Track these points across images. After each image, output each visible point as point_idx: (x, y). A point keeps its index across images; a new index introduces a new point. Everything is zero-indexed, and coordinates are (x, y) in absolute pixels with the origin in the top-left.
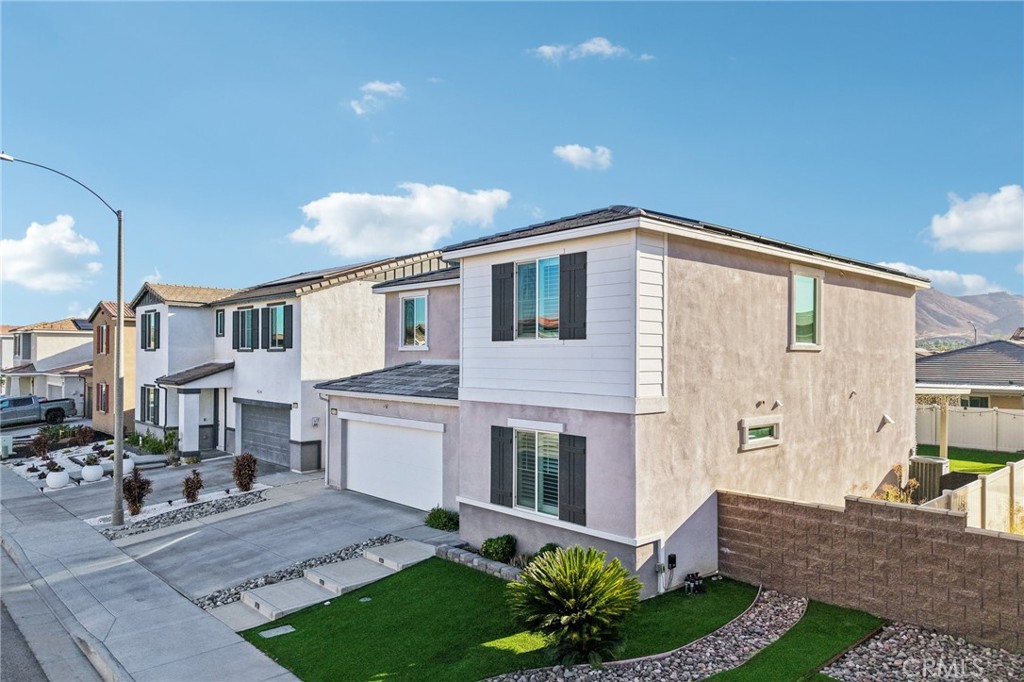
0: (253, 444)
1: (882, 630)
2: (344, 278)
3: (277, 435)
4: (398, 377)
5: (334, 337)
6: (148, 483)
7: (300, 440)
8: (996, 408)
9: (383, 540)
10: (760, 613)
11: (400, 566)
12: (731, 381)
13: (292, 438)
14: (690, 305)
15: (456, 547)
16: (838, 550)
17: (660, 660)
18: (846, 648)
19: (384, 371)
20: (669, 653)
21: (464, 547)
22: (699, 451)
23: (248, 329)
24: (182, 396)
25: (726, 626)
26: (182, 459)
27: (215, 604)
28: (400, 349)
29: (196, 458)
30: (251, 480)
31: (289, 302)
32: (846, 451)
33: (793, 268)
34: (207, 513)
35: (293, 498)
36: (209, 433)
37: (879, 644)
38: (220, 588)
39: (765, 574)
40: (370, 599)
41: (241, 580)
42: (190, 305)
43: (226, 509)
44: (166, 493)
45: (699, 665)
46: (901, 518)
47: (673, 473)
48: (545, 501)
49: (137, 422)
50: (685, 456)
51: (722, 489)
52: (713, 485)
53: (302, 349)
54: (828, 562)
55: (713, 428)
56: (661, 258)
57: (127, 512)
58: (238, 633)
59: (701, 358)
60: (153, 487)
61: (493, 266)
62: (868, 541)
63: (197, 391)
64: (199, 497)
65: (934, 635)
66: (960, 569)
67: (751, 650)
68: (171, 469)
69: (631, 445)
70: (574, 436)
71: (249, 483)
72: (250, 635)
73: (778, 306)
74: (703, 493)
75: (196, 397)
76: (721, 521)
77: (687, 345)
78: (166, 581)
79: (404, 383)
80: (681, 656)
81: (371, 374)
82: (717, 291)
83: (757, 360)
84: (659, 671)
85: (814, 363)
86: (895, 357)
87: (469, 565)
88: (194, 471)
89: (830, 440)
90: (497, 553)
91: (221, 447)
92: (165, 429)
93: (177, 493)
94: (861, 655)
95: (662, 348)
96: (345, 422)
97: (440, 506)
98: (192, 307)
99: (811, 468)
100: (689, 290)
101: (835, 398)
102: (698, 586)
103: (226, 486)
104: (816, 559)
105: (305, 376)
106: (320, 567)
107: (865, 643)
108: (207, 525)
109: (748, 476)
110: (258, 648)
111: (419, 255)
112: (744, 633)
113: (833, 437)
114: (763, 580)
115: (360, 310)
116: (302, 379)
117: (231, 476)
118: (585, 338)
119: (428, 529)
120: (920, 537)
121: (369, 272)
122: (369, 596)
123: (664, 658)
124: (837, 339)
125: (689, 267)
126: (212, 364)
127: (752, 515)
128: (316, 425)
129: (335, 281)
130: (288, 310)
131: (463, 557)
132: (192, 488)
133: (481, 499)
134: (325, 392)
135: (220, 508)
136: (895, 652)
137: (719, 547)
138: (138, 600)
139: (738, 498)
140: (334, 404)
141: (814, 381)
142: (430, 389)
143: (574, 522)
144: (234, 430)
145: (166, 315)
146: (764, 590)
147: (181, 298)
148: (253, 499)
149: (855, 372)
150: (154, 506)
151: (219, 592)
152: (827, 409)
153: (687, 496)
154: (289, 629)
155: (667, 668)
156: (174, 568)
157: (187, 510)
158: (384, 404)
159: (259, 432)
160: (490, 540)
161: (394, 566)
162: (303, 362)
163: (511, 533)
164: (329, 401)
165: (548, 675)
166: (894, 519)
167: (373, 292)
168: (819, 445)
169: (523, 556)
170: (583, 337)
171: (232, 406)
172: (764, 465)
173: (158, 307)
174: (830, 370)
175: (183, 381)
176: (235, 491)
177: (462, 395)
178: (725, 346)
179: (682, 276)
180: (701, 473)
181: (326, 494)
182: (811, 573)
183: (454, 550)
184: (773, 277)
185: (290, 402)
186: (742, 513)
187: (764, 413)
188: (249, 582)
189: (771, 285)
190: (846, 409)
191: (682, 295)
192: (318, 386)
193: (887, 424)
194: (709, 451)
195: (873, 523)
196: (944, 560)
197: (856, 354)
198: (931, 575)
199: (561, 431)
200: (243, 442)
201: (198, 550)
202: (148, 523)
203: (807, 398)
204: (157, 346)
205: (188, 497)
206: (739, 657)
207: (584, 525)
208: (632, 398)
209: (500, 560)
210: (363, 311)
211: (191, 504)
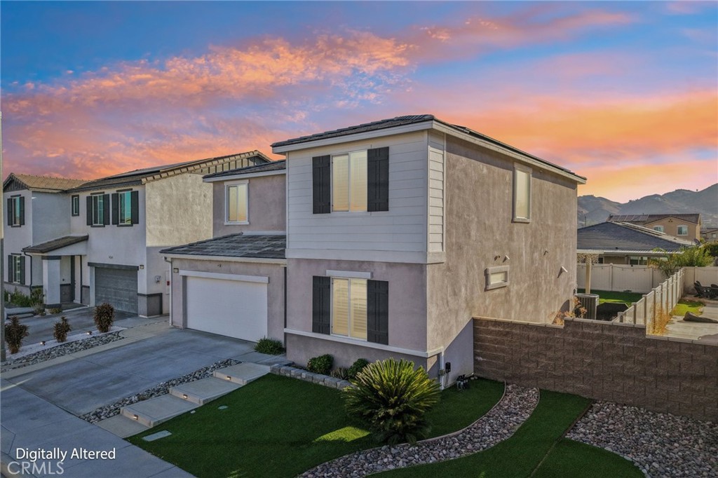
0: (105, 298)
1: (592, 406)
2: (179, 171)
3: (127, 290)
4: (226, 244)
5: (171, 215)
6: (25, 328)
7: (145, 293)
8: (612, 264)
9: (227, 363)
10: (510, 399)
11: (245, 381)
12: (480, 242)
13: (139, 292)
14: (459, 188)
15: (286, 365)
16: (559, 354)
17: (457, 436)
18: (576, 419)
19: (215, 240)
20: (461, 431)
21: (291, 365)
22: (463, 290)
23: (100, 210)
24: (45, 263)
25: (492, 410)
26: (47, 310)
27: (99, 418)
28: (226, 223)
29: (57, 309)
30: (109, 323)
31: (135, 189)
32: (542, 290)
33: (516, 165)
34: (76, 350)
35: (146, 336)
36: (68, 290)
37: (595, 415)
38: (101, 405)
39: (507, 373)
40: (226, 407)
41: (118, 398)
42: (50, 191)
43: (92, 346)
44: (40, 335)
45: (484, 438)
46: (602, 330)
47: (448, 306)
48: (355, 328)
49: (6, 283)
50: (455, 294)
51: (475, 316)
52: (471, 314)
53: (147, 224)
54: (552, 363)
55: (471, 274)
56: (441, 152)
57: (8, 351)
58: (126, 439)
59: (465, 225)
60: (29, 331)
61: (313, 158)
62: (580, 347)
63: (59, 258)
64: (67, 338)
65: (625, 407)
66: (642, 363)
67: (514, 425)
68: (38, 318)
69: (424, 286)
70: (379, 281)
71: (107, 326)
72: (135, 440)
73: (507, 191)
74: (465, 319)
75: (58, 262)
76: (476, 339)
77: (456, 216)
78: (54, 403)
79: (233, 248)
80: (469, 432)
81: (205, 242)
82: (474, 178)
83: (495, 228)
84: (457, 444)
85: (526, 231)
86: (568, 228)
87: (299, 378)
88: (63, 318)
89: (534, 283)
90: (320, 368)
91: (77, 300)
92: (31, 288)
93: (48, 335)
94: (586, 423)
95: (443, 217)
96: (185, 278)
97: (266, 337)
98: (51, 193)
99: (524, 302)
100: (458, 176)
101: (536, 255)
102: (465, 384)
103: (90, 329)
104: (544, 361)
105: (149, 243)
106: (181, 385)
107: (585, 415)
108: (78, 359)
109: (490, 308)
110: (144, 449)
111: (229, 157)
112: (506, 414)
113: (535, 281)
114: (506, 378)
115: (191, 195)
116: (147, 245)
117: (92, 321)
118: (388, 210)
119: (258, 354)
120: (615, 343)
121: (197, 167)
122: (226, 405)
123: (458, 435)
124: (538, 215)
125: (458, 160)
126: (69, 237)
127: (499, 333)
128: (158, 281)
129: (172, 173)
130: (135, 196)
131: (294, 372)
132: (61, 331)
133: (304, 330)
134: (170, 256)
135: (87, 345)
136: (606, 420)
137: (474, 357)
138: (31, 419)
139: (488, 322)
140: (176, 264)
141: (526, 243)
142: (256, 252)
143: (379, 342)
144: (89, 287)
145: (30, 198)
146: (507, 384)
147: (43, 185)
148: (113, 338)
149: (547, 237)
150: (31, 346)
151: (101, 408)
152: (533, 262)
153: (456, 321)
154: (165, 434)
155: (462, 442)
156: (58, 392)
157: (59, 348)
158: (218, 264)
159: (110, 288)
160: (314, 359)
161: (240, 382)
162: (148, 233)
163: (329, 353)
164: (171, 263)
165: (379, 453)
166: (598, 332)
167: (203, 181)
168: (528, 286)
169: (340, 369)
170: (387, 209)
171: (87, 269)
172: (499, 300)
173: (23, 193)
174: (534, 236)
175: (47, 250)
176: (96, 332)
177: (288, 254)
178: (478, 218)
179: (454, 166)
180: (464, 305)
181: (171, 333)
182: (539, 371)
183: (284, 368)
184: (505, 170)
185: (137, 264)
186: (491, 332)
187: (499, 265)
188: (124, 400)
189: (503, 176)
190: (542, 262)
191: (454, 180)
192: (163, 251)
193: (563, 273)
194: (468, 290)
195: (583, 335)
196: (631, 357)
197: (548, 225)
198: (623, 367)
199: (369, 278)
200: (96, 296)
201: (75, 378)
202: (27, 359)
203: (522, 255)
204: (22, 223)
205: (58, 338)
206: (508, 430)
207: (387, 344)
208: (424, 253)
209: (322, 373)
210: (193, 196)
211: (61, 344)
